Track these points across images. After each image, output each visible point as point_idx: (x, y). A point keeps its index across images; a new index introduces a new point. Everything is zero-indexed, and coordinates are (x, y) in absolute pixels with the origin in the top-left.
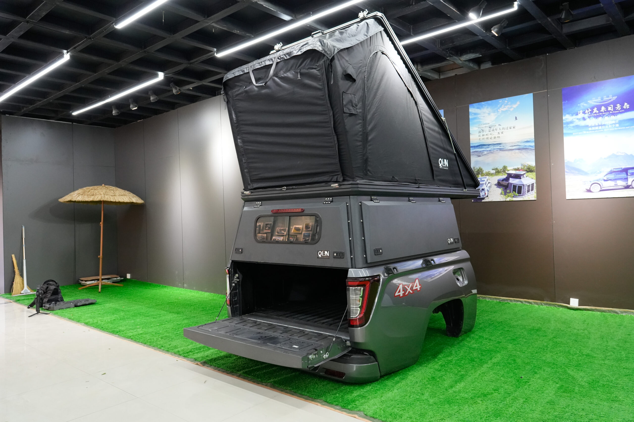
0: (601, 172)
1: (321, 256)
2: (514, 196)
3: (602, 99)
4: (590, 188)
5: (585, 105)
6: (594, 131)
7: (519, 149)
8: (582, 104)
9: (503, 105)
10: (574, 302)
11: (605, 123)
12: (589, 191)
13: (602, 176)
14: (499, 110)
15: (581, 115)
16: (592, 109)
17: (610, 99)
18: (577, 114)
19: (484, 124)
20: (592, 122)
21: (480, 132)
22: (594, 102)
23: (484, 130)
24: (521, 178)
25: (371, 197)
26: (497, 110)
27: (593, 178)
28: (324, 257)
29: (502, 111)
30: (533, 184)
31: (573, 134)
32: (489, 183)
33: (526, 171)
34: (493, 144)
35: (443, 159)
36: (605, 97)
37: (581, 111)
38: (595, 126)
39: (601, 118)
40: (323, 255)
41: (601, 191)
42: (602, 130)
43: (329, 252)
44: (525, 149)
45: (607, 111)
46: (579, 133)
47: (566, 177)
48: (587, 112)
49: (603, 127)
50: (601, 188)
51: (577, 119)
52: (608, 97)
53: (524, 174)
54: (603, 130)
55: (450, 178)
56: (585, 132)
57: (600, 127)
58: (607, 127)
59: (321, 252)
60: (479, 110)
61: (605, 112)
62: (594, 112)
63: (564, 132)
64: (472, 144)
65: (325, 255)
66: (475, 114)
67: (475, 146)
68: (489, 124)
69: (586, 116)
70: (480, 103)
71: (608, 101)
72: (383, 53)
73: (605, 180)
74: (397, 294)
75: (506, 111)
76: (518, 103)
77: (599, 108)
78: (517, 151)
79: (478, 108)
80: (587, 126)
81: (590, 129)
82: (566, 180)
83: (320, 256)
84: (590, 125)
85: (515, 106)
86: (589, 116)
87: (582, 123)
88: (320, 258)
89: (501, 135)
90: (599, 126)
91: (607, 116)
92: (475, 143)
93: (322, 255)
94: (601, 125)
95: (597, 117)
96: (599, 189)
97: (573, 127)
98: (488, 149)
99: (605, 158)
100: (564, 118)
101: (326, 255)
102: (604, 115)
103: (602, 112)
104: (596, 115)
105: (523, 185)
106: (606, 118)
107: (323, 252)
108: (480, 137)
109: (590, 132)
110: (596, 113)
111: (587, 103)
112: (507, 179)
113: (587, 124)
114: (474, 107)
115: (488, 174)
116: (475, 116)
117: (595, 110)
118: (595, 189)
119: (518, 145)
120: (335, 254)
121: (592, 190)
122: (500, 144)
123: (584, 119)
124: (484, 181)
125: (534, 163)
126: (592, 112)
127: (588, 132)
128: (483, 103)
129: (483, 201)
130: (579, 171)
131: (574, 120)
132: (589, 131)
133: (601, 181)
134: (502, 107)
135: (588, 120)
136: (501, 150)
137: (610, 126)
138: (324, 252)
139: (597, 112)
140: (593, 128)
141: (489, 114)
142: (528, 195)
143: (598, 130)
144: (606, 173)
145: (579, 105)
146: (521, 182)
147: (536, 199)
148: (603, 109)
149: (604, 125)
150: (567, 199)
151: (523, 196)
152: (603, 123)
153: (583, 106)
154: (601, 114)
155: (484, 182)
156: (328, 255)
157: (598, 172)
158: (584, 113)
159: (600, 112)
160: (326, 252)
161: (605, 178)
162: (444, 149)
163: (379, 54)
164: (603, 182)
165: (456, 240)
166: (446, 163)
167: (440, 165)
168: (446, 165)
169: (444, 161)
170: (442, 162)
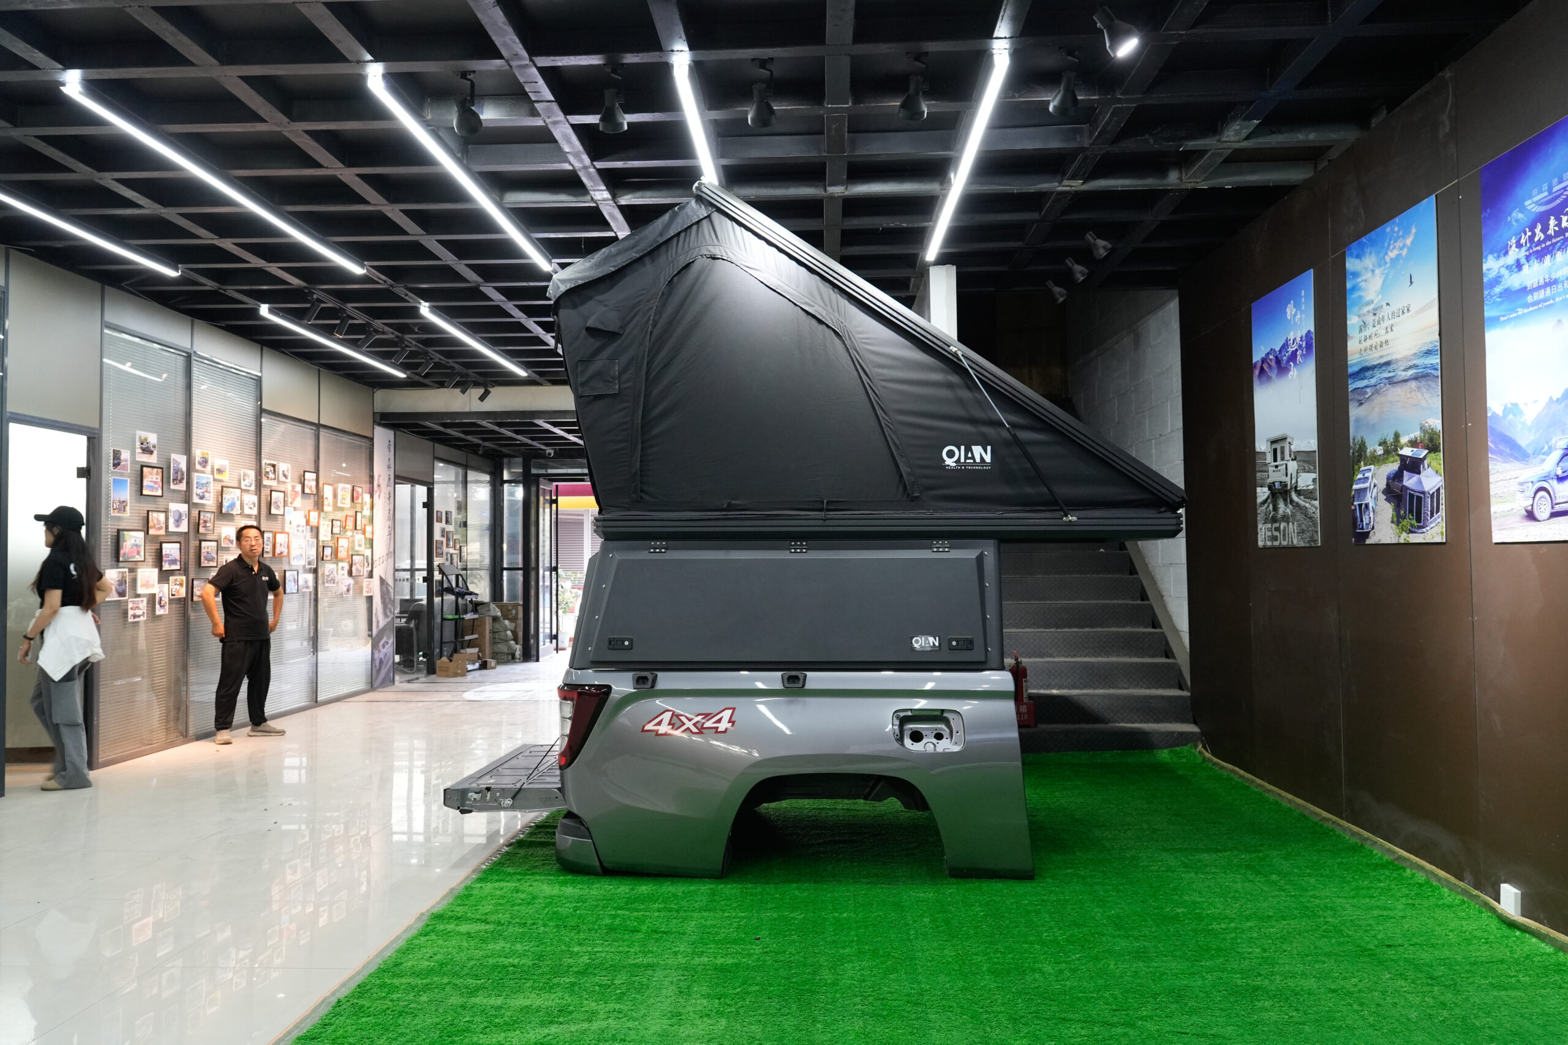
0: (1550, 450)
2: (1413, 529)
3: (1550, 190)
4: (1532, 505)
5: (1520, 216)
6: (1536, 307)
7: (1416, 378)
8: (1514, 214)
9: (1392, 242)
11: (1557, 275)
12: (1531, 516)
13: (1552, 463)
14: (1387, 257)
15: (1514, 254)
16: (1533, 227)
18: (1507, 252)
19: (1366, 305)
20: (1533, 273)
21: (1361, 330)
22: (1536, 203)
23: (1367, 323)
24: (1419, 473)
25: (650, 543)
26: (1384, 258)
27: (1536, 471)
29: (1391, 259)
30: (1438, 490)
31: (1502, 319)
32: (1375, 486)
33: (1427, 448)
34: (1379, 364)
35: (963, 448)
36: (1555, 181)
37: (1514, 240)
38: (1539, 288)
39: (1549, 257)
41: (1554, 515)
42: (1552, 301)
44: (1425, 376)
46: (1512, 316)
47: (1490, 467)
48: (1523, 240)
49: (1554, 289)
50: (1553, 508)
51: (1507, 268)
52: (1560, 181)
53: (1425, 457)
54: (1554, 298)
55: (1007, 491)
56: (1521, 311)
57: (1548, 289)
60: (1359, 261)
61: (1556, 234)
62: (1536, 239)
63: (1487, 314)
66: (1354, 275)
68: (1373, 302)
69: (1522, 254)
70: (1361, 240)
71: (1562, 194)
72: (714, 259)
73: (1559, 479)
74: (649, 727)
75: (1399, 256)
76: (1414, 230)
77: (1545, 222)
78: (1413, 384)
79: (1357, 257)
80: (1524, 291)
81: (1530, 299)
82: (1492, 479)
84: (1529, 285)
85: (1408, 241)
86: (1528, 253)
87: (1516, 281)
89: (1389, 336)
90: (1545, 285)
91: (1560, 249)
94: (1550, 284)
95: (1540, 255)
96: (1550, 510)
97: (1501, 295)
98: (1373, 381)
100: (1485, 267)
102: (1554, 246)
103: (1551, 238)
104: (1539, 248)
105: (1423, 493)
106: (1559, 256)
108: (1360, 346)
109: (1531, 309)
110: (1540, 242)
111: (1523, 209)
112: (1398, 476)
113: (1524, 284)
114: (1352, 256)
115: (1375, 460)
116: (1354, 282)
117: (1538, 232)
118: (1542, 508)
119: (1415, 366)
121: (1536, 512)
122: (1388, 363)
123: (1519, 265)
124: (1367, 478)
125: (1440, 421)
126: (1531, 238)
127: (1526, 311)
128: (1364, 239)
129: (1368, 542)
130: (1512, 447)
132: (1528, 306)
133: (1550, 481)
134: (1391, 247)
135: (1526, 267)
136: (1392, 382)
139: (1542, 237)
140: (1541, 295)
141: (1373, 271)
142: (1432, 526)
143: (1544, 300)
144: (1560, 454)
145: (1509, 218)
146: (1420, 482)
147: (1444, 541)
148: (1552, 224)
149: (1555, 282)
150: (1494, 541)
151: (1424, 530)
152: (1553, 276)
153: (1517, 221)
154: (1548, 243)
155: (1367, 485)
157: (1547, 447)
158: (1519, 244)
159: (1546, 238)
161: (1560, 472)
162: (973, 421)
163: (700, 263)
164: (1555, 483)
165: (954, 643)
166: (981, 453)
167: (950, 462)
168: (978, 460)
169: (968, 449)
170: (960, 453)
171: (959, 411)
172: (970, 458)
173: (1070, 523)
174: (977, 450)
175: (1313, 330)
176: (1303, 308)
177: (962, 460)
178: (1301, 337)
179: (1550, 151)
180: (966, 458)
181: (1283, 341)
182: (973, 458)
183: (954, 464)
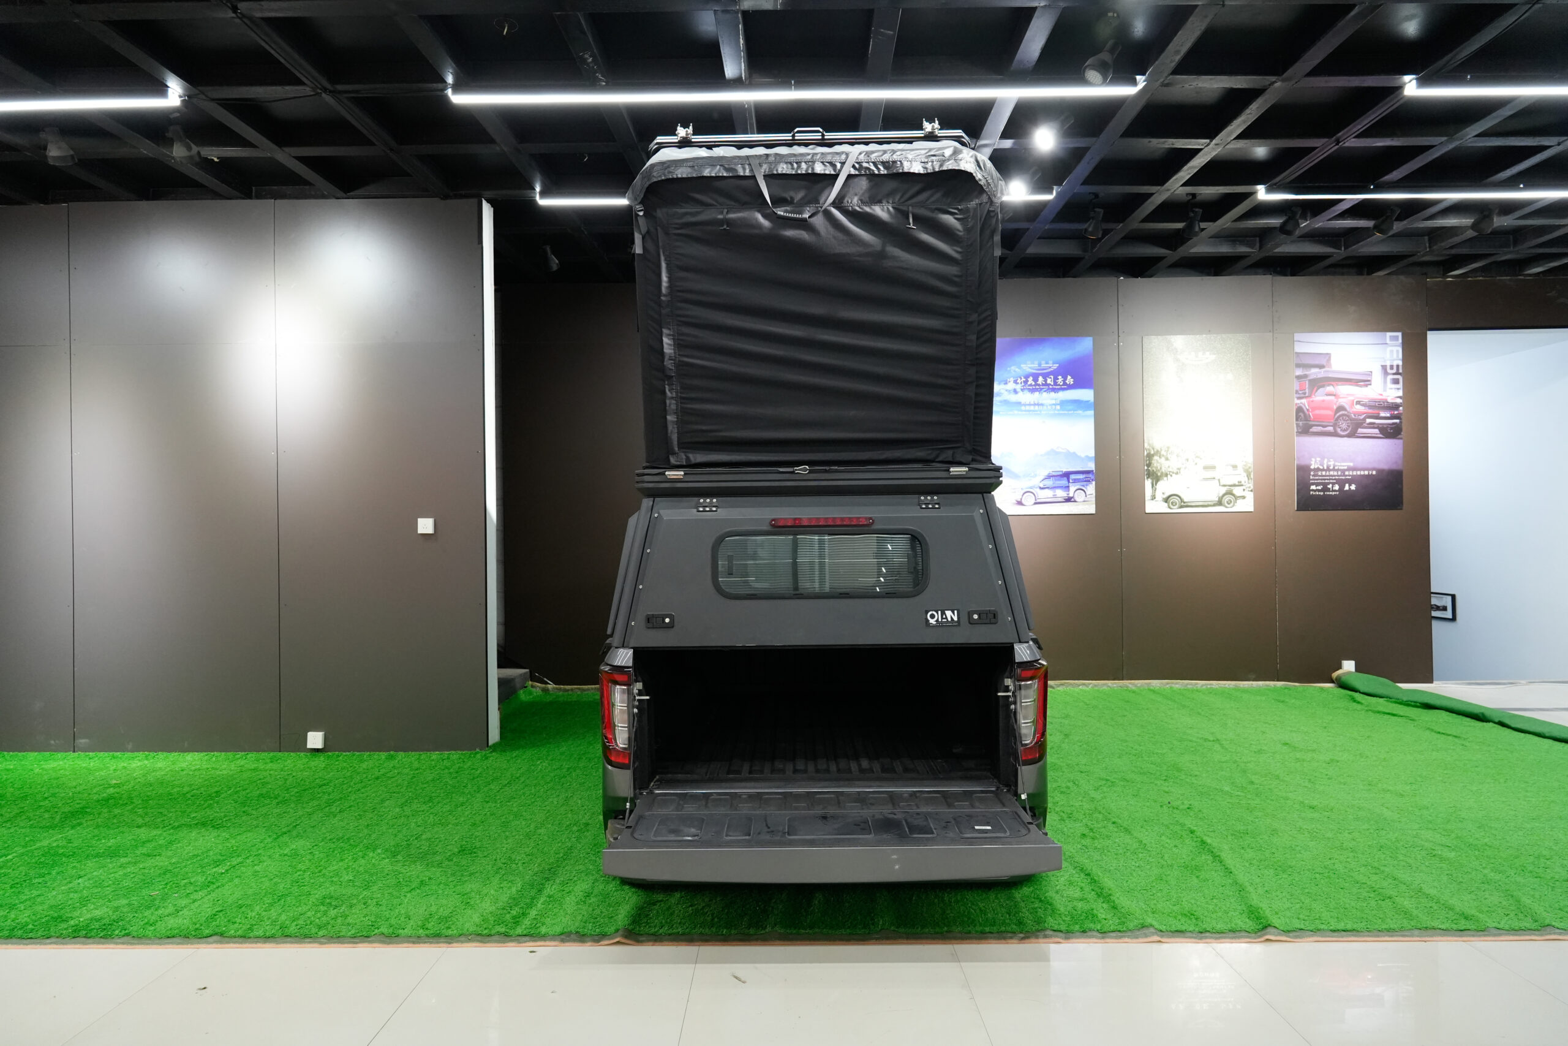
0: (1035, 476)
1: (937, 621)
3: (1040, 365)
4: (1022, 499)
5: (1017, 370)
6: (1028, 413)
8: (1013, 368)
11: (1043, 402)
12: (1020, 503)
13: (1037, 481)
15: (1012, 385)
16: (1027, 377)
17: (1050, 367)
18: (1006, 383)
20: (1026, 397)
22: (1030, 368)
27: (1026, 484)
28: (945, 622)
36: (1043, 362)
37: (1012, 380)
38: (1030, 405)
39: (1038, 393)
40: (942, 618)
41: (1036, 503)
43: (956, 612)
45: (1046, 384)
46: (1010, 413)
48: (1019, 381)
49: (1041, 407)
50: (1036, 501)
51: (1006, 390)
52: (1047, 363)
54: (1040, 411)
56: (1016, 412)
57: (1037, 407)
58: (1045, 407)
59: (934, 613)
61: (1043, 385)
62: (1029, 383)
65: (946, 618)
69: (1018, 387)
71: (1048, 369)
73: (1041, 488)
77: (1035, 377)
80: (1019, 403)
81: (1023, 408)
83: (932, 621)
84: (1023, 402)
86: (1023, 388)
87: (1013, 398)
88: (934, 626)
90: (1035, 405)
91: (1045, 391)
93: (940, 620)
94: (1038, 405)
95: (1032, 391)
96: (1033, 501)
97: (1001, 402)
99: (1041, 455)
101: (949, 619)
102: (1041, 389)
103: (1039, 385)
104: (1031, 388)
106: (1045, 394)
107: (939, 612)
110: (1031, 385)
111: (1019, 367)
113: (1019, 400)
117: (1031, 381)
118: (1029, 500)
120: (976, 617)
121: (1023, 502)
123: (1015, 391)
126: (1026, 382)
127: (1020, 413)
131: (1002, 391)
132: (1022, 411)
133: (1035, 489)
135: (1021, 393)
137: (1049, 407)
138: (943, 613)
139: (1033, 383)
140: (1028, 408)
143: (1034, 411)
144: (1043, 477)
145: (1009, 369)
148: (1041, 380)
149: (1042, 405)
152: (1040, 402)
153: (1015, 371)
154: (1037, 387)
156: (955, 618)
157: (1033, 474)
158: (1016, 382)
159: (1036, 385)
160: (949, 613)
161: (1042, 486)
164: (1038, 490)
179: (1040, 348)
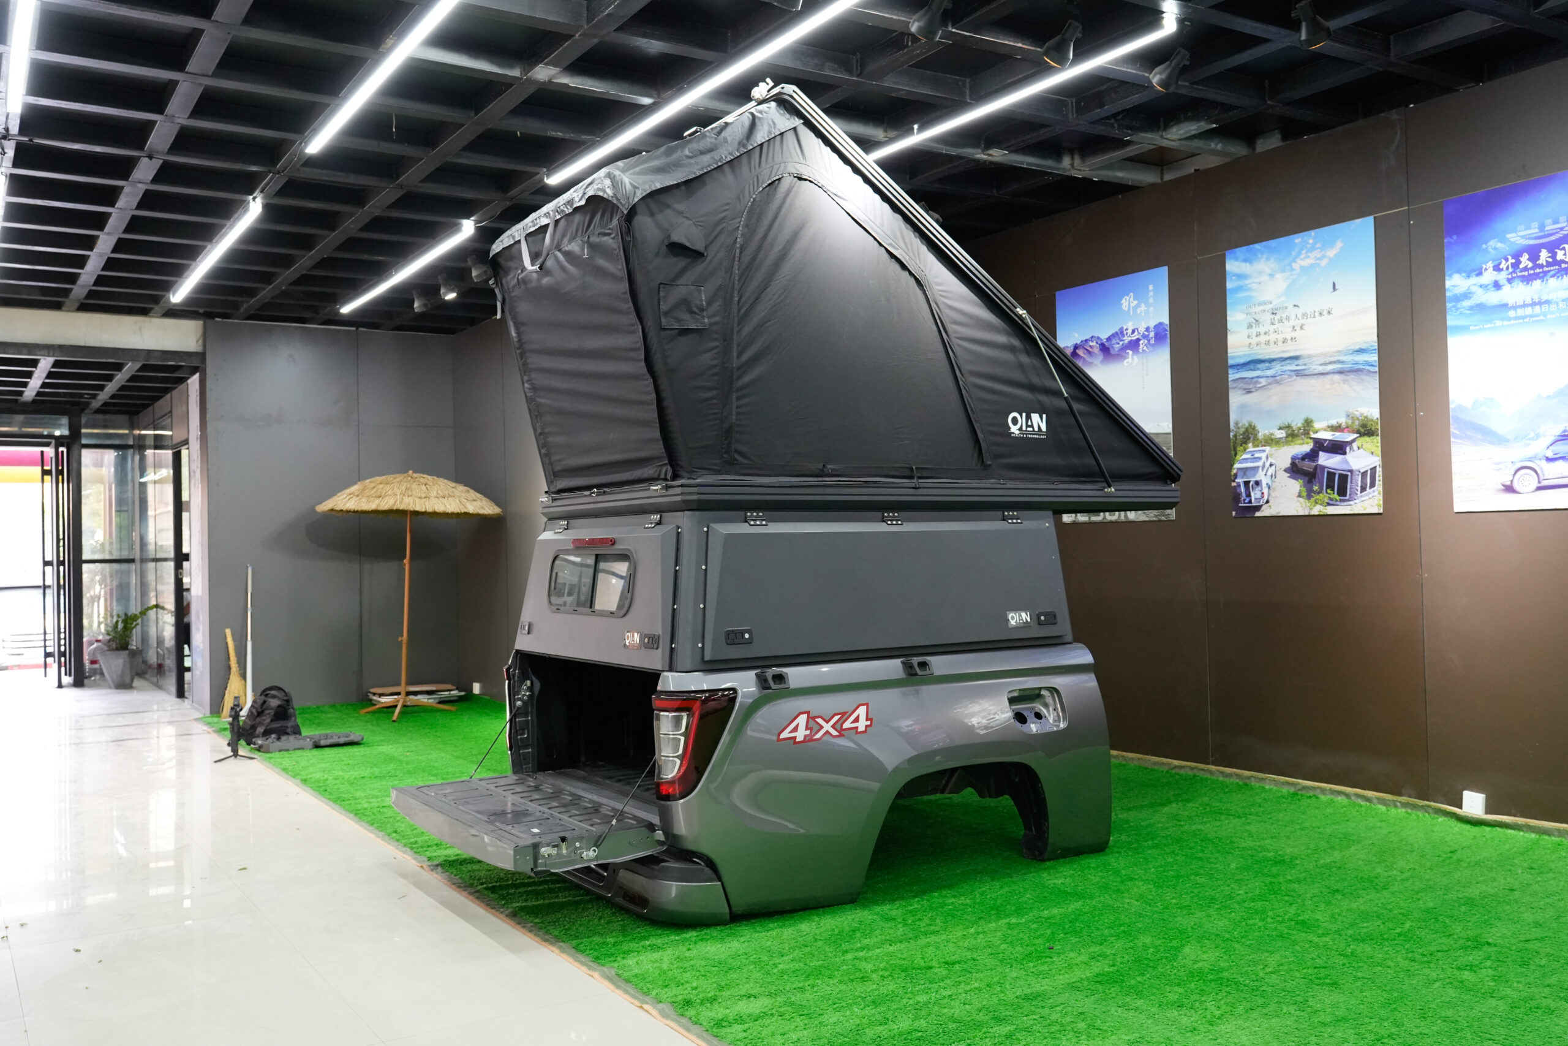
0: (1538, 436)
1: (629, 643)
2: (1331, 502)
3: (1542, 227)
4: (1512, 481)
5: (1499, 245)
6: (1521, 321)
7: (1341, 372)
8: (1492, 243)
9: (1304, 252)
10: (1474, 803)
11: (1550, 297)
12: (1509, 489)
13: (1540, 447)
14: (1294, 265)
15: (1489, 276)
16: (1517, 256)
17: (1562, 229)
18: (1480, 274)
19: (1260, 304)
20: (1517, 293)
21: (1250, 326)
22: (1523, 237)
23: (1261, 320)
24: (1345, 453)
25: (746, 514)
26: (1290, 265)
27: (1518, 453)
28: (633, 645)
29: (1302, 267)
30: (1374, 469)
31: (1472, 328)
32: (1271, 465)
33: (1358, 432)
34: (1281, 358)
35: (1024, 415)
36: (1548, 221)
37: (1490, 265)
38: (1525, 306)
39: (1539, 281)
40: (632, 640)
41: (1539, 488)
42: (1542, 317)
43: (639, 634)
44: (1355, 371)
45: (1555, 262)
46: (1485, 326)
47: (1453, 448)
48: (1503, 265)
49: (1545, 308)
50: (1539, 482)
51: (1481, 286)
52: (1556, 222)
53: (1354, 441)
54: (1545, 316)
56: (1498, 323)
57: (1538, 307)
58: (1553, 307)
59: (629, 634)
60: (1248, 264)
61: (1549, 264)
62: (1521, 266)
63: (1449, 323)
64: (1233, 358)
66: (1240, 276)
67: (1238, 365)
68: (1271, 303)
69: (1502, 277)
70: (1251, 246)
71: (1557, 233)
72: (800, 179)
73: (1549, 460)
74: (785, 735)
75: (1312, 267)
76: (1339, 244)
77: (1534, 257)
78: (1337, 377)
79: (1245, 261)
80: (1504, 306)
81: (1512, 314)
82: (1454, 459)
84: (1511, 303)
85: (1331, 253)
86: (1510, 276)
87: (1493, 298)
88: (627, 648)
89: (1298, 334)
90: (1534, 304)
91: (1553, 276)
92: (1239, 357)
94: (1540, 303)
95: (1528, 279)
96: (1535, 484)
97: (1471, 308)
98: (1269, 373)
99: (1549, 397)
100: (1448, 283)
101: (635, 642)
102: (1546, 273)
103: (1541, 266)
104: (1526, 273)
105: (1351, 471)
106: (1553, 282)
107: (632, 634)
108: (1249, 341)
109: (1513, 322)
110: (1526, 269)
111: (1503, 240)
112: (1312, 455)
113: (1504, 301)
114: (1236, 259)
115: (1270, 441)
116: (1240, 283)
117: (1525, 261)
118: (1526, 482)
119: (1339, 362)
120: (647, 640)
121: (1516, 486)
122: (1296, 358)
123: (1497, 286)
124: (1260, 458)
125: (1378, 410)
126: (1516, 265)
127: (1506, 323)
128: (1257, 246)
129: (1258, 514)
130: (1485, 434)
131: (1474, 289)
132: (1509, 319)
133: (1538, 462)
134: (1302, 256)
135: (1507, 288)
136: (1299, 374)
137: (1561, 305)
139: (1530, 265)
140: (1520, 312)
141: (1271, 276)
142: (1363, 499)
143: (1531, 316)
144: (1552, 439)
145: (1484, 246)
146: (1346, 462)
147: (1381, 511)
148: (1544, 255)
149: (1548, 302)
150: (1456, 510)
151: (1351, 503)
152: (1544, 298)
153: (1495, 249)
154: (1538, 270)
155: (1260, 464)
156: (638, 642)
157: (1532, 435)
158: (1497, 268)
159: (1536, 266)
160: (635, 635)
161: (1550, 454)
162: (1031, 388)
163: (787, 181)
164: (1544, 463)
165: (1042, 618)
166: (1039, 422)
167: (1014, 429)
168: (1036, 429)
169: (1028, 417)
170: (1022, 420)
171: (1019, 376)
172: (1030, 426)
173: (1110, 496)
174: (1035, 417)
175: (1166, 321)
176: (1151, 300)
177: (1024, 428)
178: (1147, 329)
179: (1542, 197)
180: (1027, 426)
181: (1115, 329)
182: (1032, 426)
183: (1018, 432)
